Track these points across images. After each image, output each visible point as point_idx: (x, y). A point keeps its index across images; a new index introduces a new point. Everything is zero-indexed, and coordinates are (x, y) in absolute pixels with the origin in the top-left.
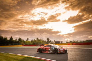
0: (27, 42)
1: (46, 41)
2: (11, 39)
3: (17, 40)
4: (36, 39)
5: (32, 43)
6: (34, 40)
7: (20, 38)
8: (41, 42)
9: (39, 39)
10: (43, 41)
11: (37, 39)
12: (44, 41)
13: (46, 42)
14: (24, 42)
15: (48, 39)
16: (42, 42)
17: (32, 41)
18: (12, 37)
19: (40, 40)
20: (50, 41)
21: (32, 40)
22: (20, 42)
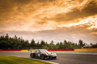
0: (52, 45)
1: (78, 44)
2: (33, 42)
5: (57, 47)
6: (61, 43)
8: (70, 46)
9: (68, 42)
10: (73, 44)
11: (65, 41)
12: (75, 44)
13: (78, 46)
15: (81, 42)
18: (33, 40)
20: (83, 44)
22: (43, 45)
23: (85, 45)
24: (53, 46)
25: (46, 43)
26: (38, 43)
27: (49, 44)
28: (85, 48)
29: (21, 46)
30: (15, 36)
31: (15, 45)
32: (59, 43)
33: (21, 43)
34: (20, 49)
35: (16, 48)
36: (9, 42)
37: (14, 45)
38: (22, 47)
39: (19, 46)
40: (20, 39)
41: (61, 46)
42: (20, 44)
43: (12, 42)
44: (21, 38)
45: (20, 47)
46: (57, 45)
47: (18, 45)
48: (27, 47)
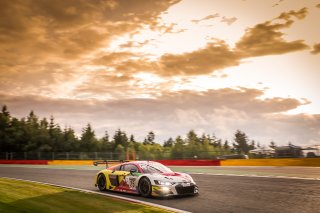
0: (149, 147)
1: (230, 145)
2: (89, 134)
3: (111, 139)
4: (184, 137)
6: (179, 139)
7: (120, 133)
8: (206, 151)
9: (199, 135)
10: (215, 145)
11: (192, 135)
12: (223, 143)
13: (233, 151)
14: (136, 146)
15: (240, 137)
16: (211, 148)
17: (168, 144)
18: (89, 129)
19: (203, 141)
20: (249, 143)
21: (167, 140)
22: (120, 146)
23: (252, 147)
24: (152, 151)
25: (132, 139)
26: (105, 139)
27: (142, 141)
28: (254, 156)
29: (50, 148)
30: (32, 114)
31: (30, 144)
32: (174, 139)
33: (48, 137)
34: (47, 157)
35: (31, 152)
36: (11, 132)
37: (26, 143)
38: (52, 151)
39: (42, 148)
40: (46, 124)
41: (178, 150)
42: (47, 142)
43: (19, 134)
44: (49, 121)
45: (46, 151)
46: (165, 145)
47: (40, 144)
48: (69, 151)
